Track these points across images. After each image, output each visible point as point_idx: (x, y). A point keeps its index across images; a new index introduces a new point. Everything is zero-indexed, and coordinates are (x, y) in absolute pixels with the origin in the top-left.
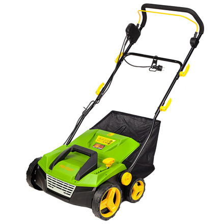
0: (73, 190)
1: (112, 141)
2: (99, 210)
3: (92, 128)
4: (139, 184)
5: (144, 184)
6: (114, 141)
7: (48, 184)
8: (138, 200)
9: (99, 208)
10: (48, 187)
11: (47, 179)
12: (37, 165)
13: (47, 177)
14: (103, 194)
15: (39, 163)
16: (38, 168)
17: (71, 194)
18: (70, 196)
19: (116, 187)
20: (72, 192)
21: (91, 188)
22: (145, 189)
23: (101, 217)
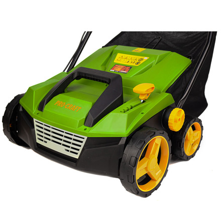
0: (83, 145)
1: (142, 59)
2: (134, 181)
3: (107, 45)
4: (194, 129)
5: (202, 127)
6: (145, 58)
7: (37, 136)
8: (193, 156)
9: (134, 177)
10: (38, 141)
11: (36, 128)
12: (19, 105)
13: (35, 123)
14: (141, 149)
15: (21, 102)
16: (21, 110)
17: (79, 152)
18: (77, 157)
19: (162, 134)
20: (81, 149)
21: (116, 140)
22: (202, 136)
23: (138, 193)
